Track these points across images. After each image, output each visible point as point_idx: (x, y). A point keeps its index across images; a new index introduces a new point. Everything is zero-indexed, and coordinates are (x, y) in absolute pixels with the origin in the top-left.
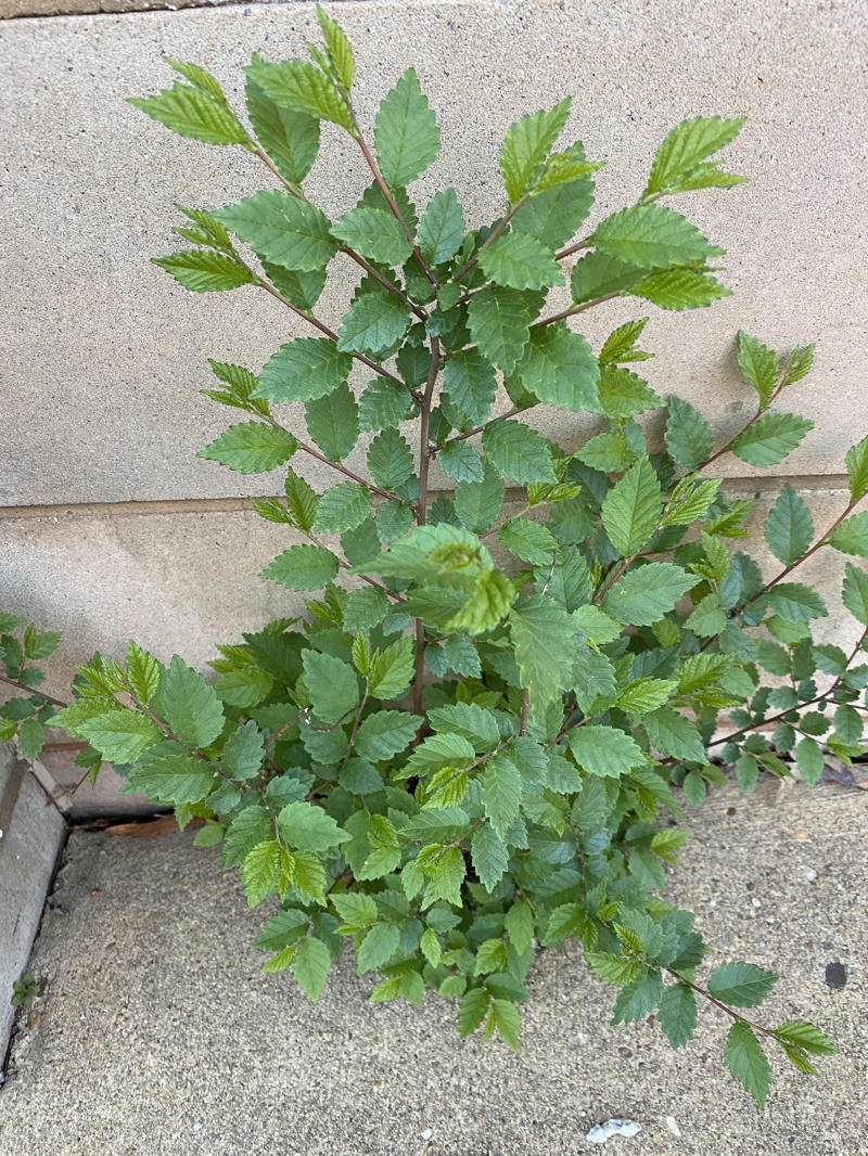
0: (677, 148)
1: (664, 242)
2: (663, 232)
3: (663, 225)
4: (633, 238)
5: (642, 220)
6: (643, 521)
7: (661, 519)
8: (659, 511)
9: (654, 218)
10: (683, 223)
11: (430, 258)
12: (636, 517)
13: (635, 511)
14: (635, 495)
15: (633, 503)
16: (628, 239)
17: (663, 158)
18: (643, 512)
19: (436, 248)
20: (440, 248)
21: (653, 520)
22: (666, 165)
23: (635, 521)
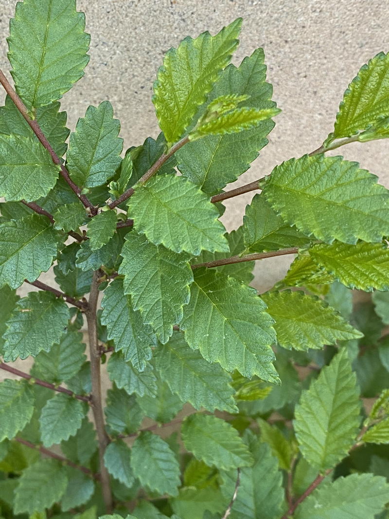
0: (372, 84)
1: (351, 205)
2: (349, 192)
3: (350, 183)
4: (314, 192)
5: (325, 173)
6: (339, 432)
7: (359, 434)
8: (357, 423)
9: (338, 174)
10: (374, 185)
11: (82, 181)
12: (333, 425)
13: (332, 417)
14: (332, 398)
15: (329, 408)
16: (307, 192)
17: (353, 97)
18: (339, 421)
19: (89, 170)
20: (93, 169)
21: (350, 432)
22: (357, 104)
23: (331, 430)
